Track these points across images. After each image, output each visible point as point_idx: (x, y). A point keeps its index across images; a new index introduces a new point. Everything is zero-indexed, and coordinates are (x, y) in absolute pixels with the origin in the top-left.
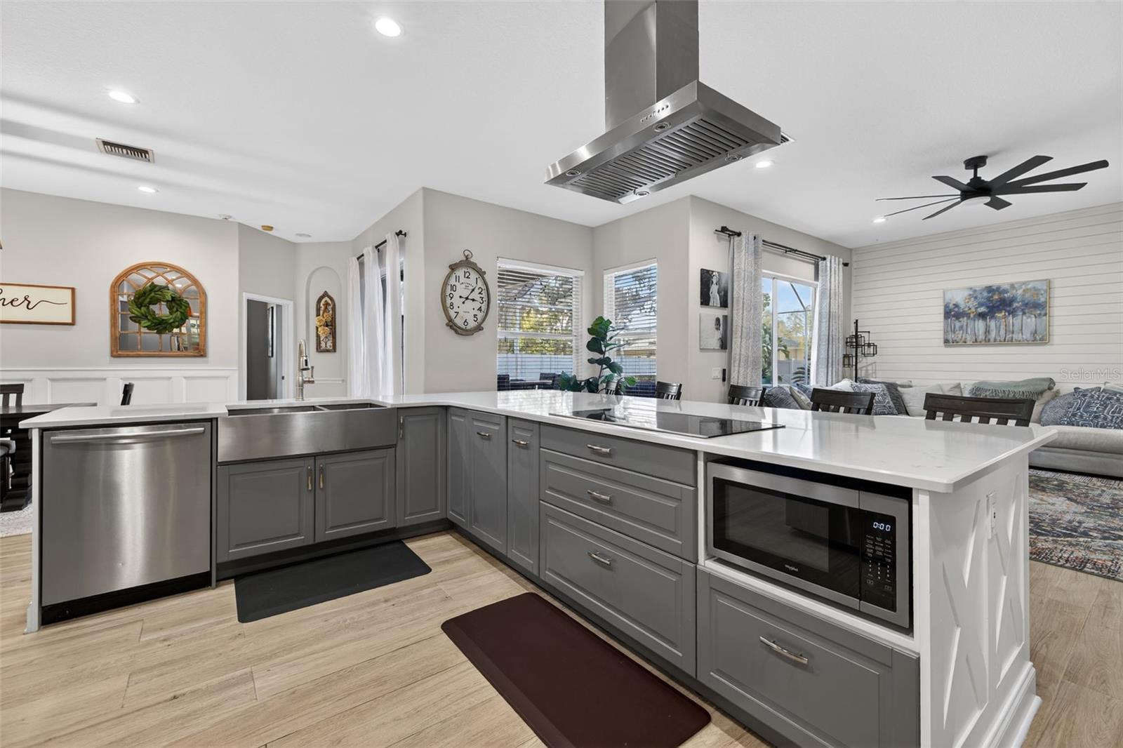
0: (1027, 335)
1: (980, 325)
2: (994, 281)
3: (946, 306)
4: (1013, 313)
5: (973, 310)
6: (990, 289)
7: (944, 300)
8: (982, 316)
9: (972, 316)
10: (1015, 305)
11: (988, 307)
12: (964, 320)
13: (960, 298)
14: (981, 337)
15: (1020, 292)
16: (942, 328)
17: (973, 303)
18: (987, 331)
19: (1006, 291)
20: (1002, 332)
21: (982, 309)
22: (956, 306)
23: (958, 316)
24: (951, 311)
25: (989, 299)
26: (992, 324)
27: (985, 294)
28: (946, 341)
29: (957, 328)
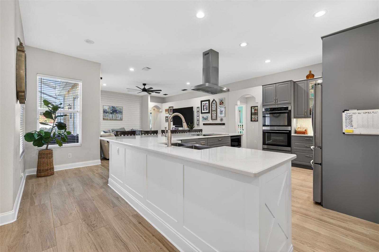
0: (119, 118)
1: (111, 115)
2: (114, 105)
3: (104, 110)
4: (117, 113)
5: (110, 111)
6: (113, 107)
7: (103, 108)
8: (111, 113)
9: (109, 113)
10: (118, 111)
11: (112, 111)
12: (108, 114)
13: (106, 108)
14: (111, 118)
15: (118, 109)
16: (103, 115)
17: (109, 110)
18: (112, 117)
19: (116, 108)
20: (115, 118)
21: (111, 112)
22: (106, 110)
23: (107, 113)
24: (105, 111)
25: (113, 109)
26: (113, 115)
27: (112, 108)
28: (104, 119)
29: (106, 116)
